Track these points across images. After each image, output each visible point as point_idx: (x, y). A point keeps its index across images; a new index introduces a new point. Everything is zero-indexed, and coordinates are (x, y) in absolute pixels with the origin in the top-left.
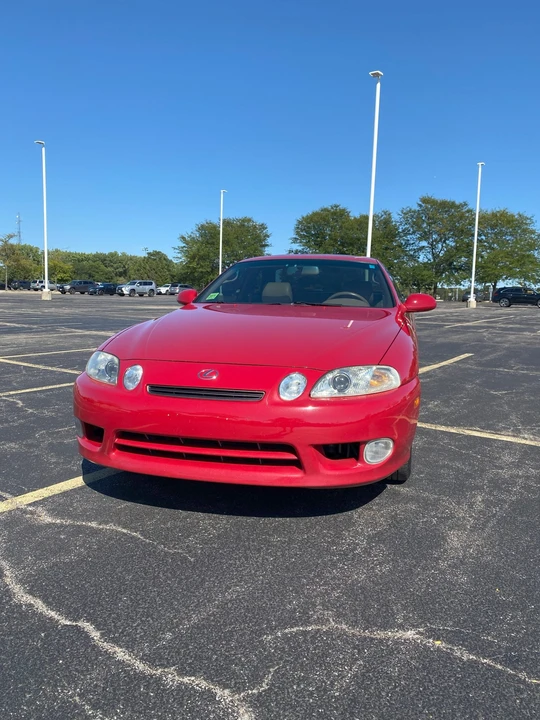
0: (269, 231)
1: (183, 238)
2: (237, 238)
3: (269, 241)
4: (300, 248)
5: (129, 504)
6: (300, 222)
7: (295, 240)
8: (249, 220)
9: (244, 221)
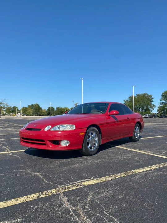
0: (153, 97)
1: (124, 101)
2: (142, 99)
3: (153, 100)
4: (164, 102)
5: (26, 154)
6: (163, 93)
7: (161, 100)
8: (146, 94)
9: (144, 94)
